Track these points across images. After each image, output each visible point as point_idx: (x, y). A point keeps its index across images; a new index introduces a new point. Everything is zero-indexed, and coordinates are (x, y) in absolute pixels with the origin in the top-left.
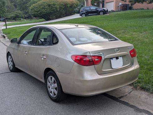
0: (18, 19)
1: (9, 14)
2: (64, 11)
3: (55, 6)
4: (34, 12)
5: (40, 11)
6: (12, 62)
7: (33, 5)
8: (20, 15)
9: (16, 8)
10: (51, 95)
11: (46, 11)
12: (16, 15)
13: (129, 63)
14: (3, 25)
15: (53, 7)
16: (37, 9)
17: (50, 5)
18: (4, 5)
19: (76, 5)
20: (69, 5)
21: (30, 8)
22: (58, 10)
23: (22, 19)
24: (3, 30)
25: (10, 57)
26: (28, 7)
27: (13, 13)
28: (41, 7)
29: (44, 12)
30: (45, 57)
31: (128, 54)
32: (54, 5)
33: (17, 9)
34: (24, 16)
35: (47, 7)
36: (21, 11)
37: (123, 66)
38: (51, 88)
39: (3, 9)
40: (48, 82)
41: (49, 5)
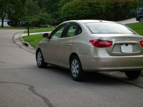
0: (43, 26)
1: (30, 17)
2: (112, 13)
3: (99, 6)
4: (68, 14)
5: (76, 12)
6: (41, 58)
7: (68, 3)
8: (46, 20)
9: (41, 8)
10: (73, 76)
11: (85, 12)
12: (41, 19)
13: (139, 51)
14: (23, 32)
15: (96, 7)
16: (72, 9)
17: (92, 4)
18: (24, 4)
19: (134, 5)
20: (120, 5)
21: (63, 8)
22: (104, 11)
23: (49, 26)
24: (23, 37)
25: (39, 53)
26: (60, 7)
27: (36, 16)
28: (78, 7)
29: (83, 14)
30: (71, 45)
31: (138, 43)
32: (98, 4)
33: (42, 10)
34: (53, 21)
35: (87, 7)
36: (48, 13)
37: (132, 52)
38: (74, 70)
39: (22, 9)
40: (72, 66)
41: (90, 5)
